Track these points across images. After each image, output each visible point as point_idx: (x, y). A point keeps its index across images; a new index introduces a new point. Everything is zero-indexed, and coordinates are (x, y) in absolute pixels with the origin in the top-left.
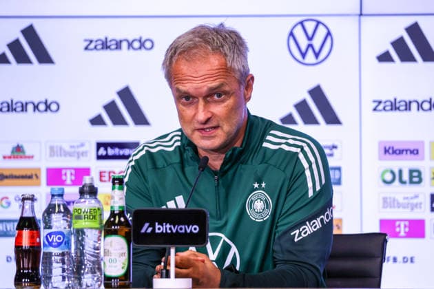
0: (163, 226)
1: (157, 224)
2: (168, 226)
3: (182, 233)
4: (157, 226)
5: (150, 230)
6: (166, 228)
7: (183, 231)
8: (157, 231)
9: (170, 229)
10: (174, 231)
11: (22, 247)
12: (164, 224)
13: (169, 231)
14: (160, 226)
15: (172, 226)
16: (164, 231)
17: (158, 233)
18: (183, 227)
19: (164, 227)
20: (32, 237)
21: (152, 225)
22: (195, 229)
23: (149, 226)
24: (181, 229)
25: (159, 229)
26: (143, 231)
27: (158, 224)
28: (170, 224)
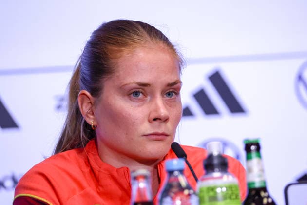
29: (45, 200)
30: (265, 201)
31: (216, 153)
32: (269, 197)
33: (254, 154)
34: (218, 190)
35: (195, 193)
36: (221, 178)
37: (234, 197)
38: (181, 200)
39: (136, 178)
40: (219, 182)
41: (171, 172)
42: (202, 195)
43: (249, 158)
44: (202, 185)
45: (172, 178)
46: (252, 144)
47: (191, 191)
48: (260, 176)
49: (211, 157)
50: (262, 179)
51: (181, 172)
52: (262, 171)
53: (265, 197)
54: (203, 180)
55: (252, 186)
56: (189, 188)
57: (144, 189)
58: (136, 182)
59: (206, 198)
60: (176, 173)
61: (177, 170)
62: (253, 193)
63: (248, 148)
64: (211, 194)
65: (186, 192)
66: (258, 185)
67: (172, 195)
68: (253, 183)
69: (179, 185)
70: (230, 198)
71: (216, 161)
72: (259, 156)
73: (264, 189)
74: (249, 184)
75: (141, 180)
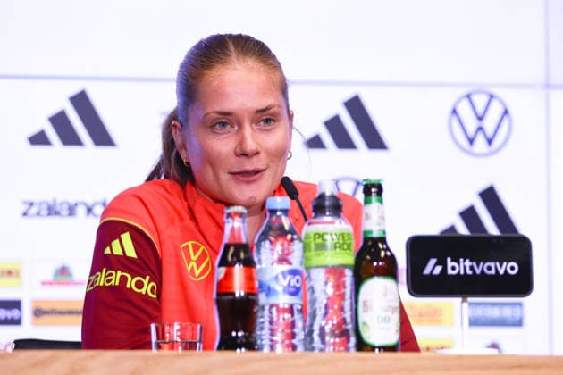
0: (459, 263)
1: (449, 260)
2: (468, 263)
3: (491, 275)
4: (450, 264)
5: (438, 270)
6: (465, 268)
7: (493, 272)
8: (450, 272)
9: (472, 268)
10: (478, 271)
11: (234, 294)
12: (462, 260)
13: (469, 272)
14: (455, 264)
15: (475, 264)
16: (462, 273)
17: (451, 276)
18: (492, 265)
19: (462, 264)
20: (249, 278)
21: (442, 262)
22: (511, 268)
23: (437, 264)
24: (489, 268)
25: (453, 268)
26: (427, 271)
27: (452, 261)
28: (471, 261)
29: (139, 226)
30: (383, 254)
31: (328, 194)
32: (388, 249)
33: (374, 198)
34: (328, 237)
35: (300, 239)
36: (332, 223)
37: (345, 247)
38: (282, 245)
39: (229, 215)
40: (329, 228)
41: (273, 212)
42: (307, 241)
43: (367, 202)
44: (308, 230)
45: (274, 218)
46: (373, 185)
47: (295, 237)
48: (379, 224)
49: (322, 196)
50: (382, 228)
51: (285, 212)
52: (383, 218)
53: (383, 249)
54: (310, 224)
55: (370, 236)
56: (292, 232)
57: (239, 228)
58: (230, 220)
59: (313, 246)
60: (279, 213)
61: (281, 210)
62: (370, 243)
63: (367, 190)
64: (319, 241)
65: (289, 237)
66: (375, 235)
67: (272, 239)
68: (371, 232)
69: (282, 227)
70: (340, 247)
71: (327, 203)
72: (381, 202)
73: (383, 240)
74: (365, 232)
75: (237, 218)
